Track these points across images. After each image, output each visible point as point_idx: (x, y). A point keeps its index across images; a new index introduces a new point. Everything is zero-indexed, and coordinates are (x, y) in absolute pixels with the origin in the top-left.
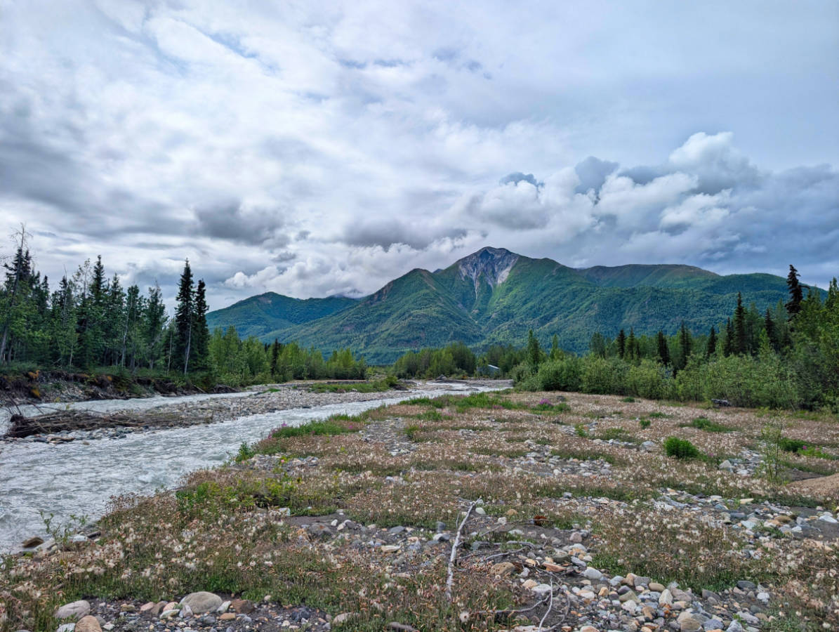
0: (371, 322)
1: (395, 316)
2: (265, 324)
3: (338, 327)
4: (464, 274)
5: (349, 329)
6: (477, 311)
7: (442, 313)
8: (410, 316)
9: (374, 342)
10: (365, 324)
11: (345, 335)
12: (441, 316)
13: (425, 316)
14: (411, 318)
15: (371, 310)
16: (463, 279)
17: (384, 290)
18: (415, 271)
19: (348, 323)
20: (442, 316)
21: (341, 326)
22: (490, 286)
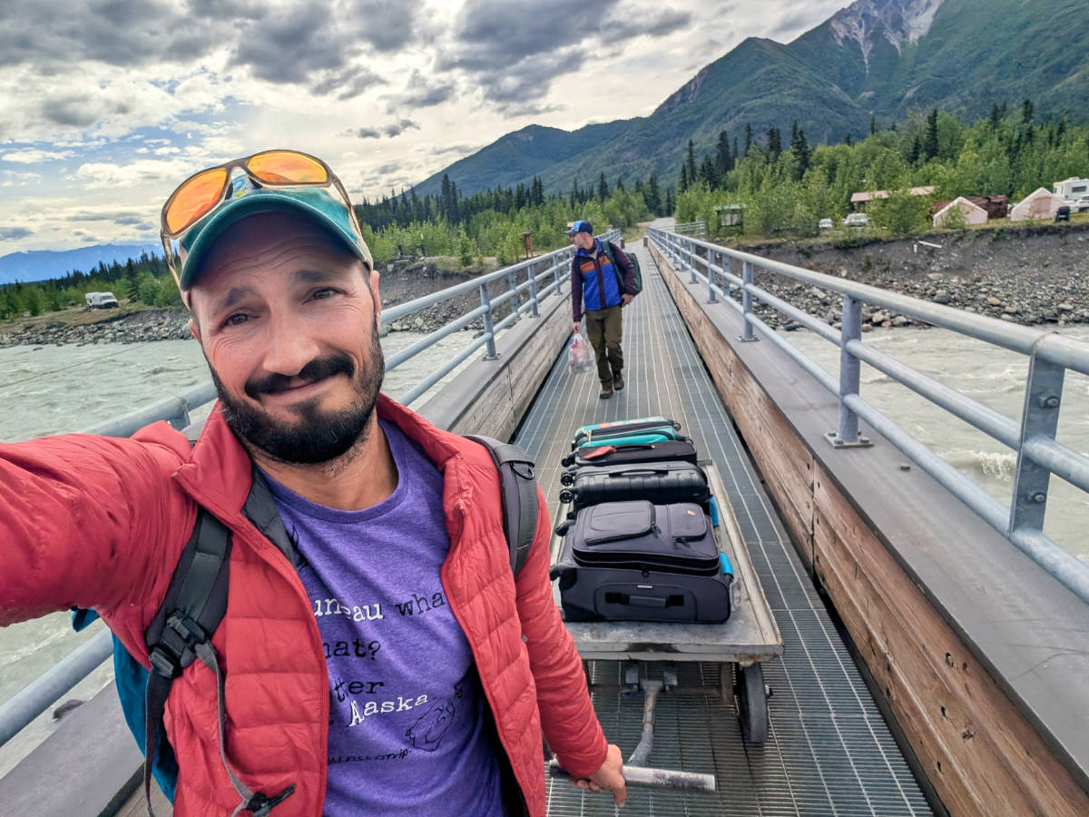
0: (667, 138)
1: (710, 119)
2: (520, 169)
3: (612, 154)
4: (841, 35)
5: (629, 154)
6: (870, 94)
7: (804, 98)
8: (739, 112)
9: (669, 168)
10: (657, 143)
11: (622, 164)
12: (801, 103)
13: (768, 106)
14: (742, 114)
15: (669, 119)
16: (840, 43)
17: (693, 84)
18: (749, 41)
19: (629, 145)
20: (804, 103)
21: (617, 152)
22: (894, 46)
